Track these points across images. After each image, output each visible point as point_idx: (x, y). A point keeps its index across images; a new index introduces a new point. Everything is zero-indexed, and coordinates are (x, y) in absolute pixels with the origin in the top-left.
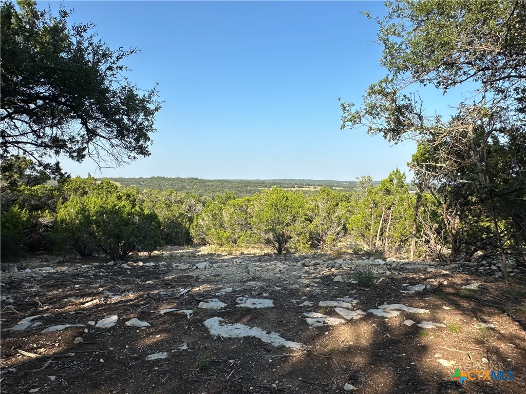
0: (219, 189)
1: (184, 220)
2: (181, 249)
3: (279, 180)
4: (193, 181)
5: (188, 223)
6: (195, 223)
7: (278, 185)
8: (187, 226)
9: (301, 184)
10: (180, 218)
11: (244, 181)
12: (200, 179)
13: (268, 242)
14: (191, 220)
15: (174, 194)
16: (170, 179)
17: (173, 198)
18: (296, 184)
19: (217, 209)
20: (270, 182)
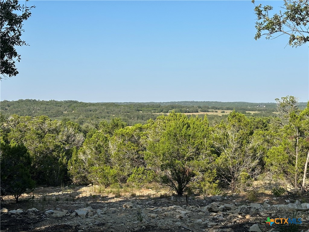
0: (103, 115)
1: (61, 155)
2: (56, 191)
3: (178, 102)
4: (71, 104)
5: (65, 158)
6: (74, 158)
7: (177, 109)
8: (64, 161)
9: (205, 107)
10: (55, 151)
11: (135, 105)
12: (81, 102)
13: (165, 181)
14: (69, 154)
15: (47, 122)
16: (43, 103)
17: (46, 126)
18: (200, 107)
19: (101, 139)
20: (167, 105)
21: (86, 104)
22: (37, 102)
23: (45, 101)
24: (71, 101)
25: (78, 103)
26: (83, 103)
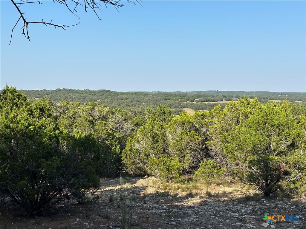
0: (134, 103)
3: (203, 92)
4: (104, 93)
7: (203, 98)
9: (230, 96)
10: (107, 140)
11: (163, 94)
12: (113, 92)
16: (78, 92)
18: (224, 96)
20: (193, 94)
21: (118, 93)
22: (73, 91)
23: (80, 90)
24: (104, 91)
25: (110, 92)
26: (115, 92)
